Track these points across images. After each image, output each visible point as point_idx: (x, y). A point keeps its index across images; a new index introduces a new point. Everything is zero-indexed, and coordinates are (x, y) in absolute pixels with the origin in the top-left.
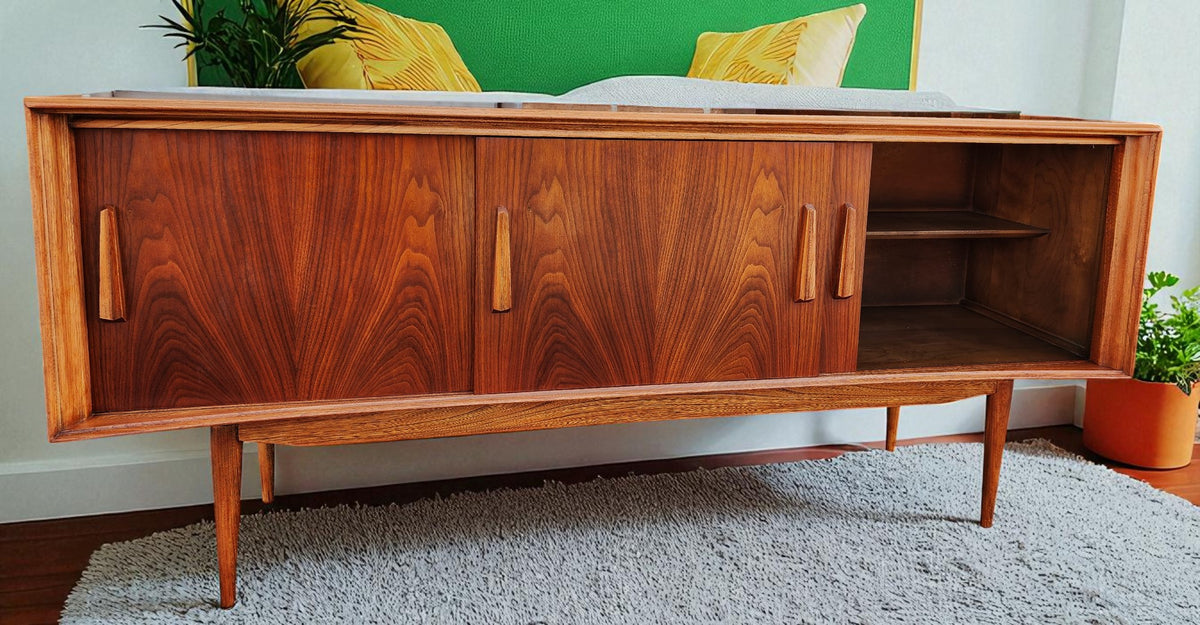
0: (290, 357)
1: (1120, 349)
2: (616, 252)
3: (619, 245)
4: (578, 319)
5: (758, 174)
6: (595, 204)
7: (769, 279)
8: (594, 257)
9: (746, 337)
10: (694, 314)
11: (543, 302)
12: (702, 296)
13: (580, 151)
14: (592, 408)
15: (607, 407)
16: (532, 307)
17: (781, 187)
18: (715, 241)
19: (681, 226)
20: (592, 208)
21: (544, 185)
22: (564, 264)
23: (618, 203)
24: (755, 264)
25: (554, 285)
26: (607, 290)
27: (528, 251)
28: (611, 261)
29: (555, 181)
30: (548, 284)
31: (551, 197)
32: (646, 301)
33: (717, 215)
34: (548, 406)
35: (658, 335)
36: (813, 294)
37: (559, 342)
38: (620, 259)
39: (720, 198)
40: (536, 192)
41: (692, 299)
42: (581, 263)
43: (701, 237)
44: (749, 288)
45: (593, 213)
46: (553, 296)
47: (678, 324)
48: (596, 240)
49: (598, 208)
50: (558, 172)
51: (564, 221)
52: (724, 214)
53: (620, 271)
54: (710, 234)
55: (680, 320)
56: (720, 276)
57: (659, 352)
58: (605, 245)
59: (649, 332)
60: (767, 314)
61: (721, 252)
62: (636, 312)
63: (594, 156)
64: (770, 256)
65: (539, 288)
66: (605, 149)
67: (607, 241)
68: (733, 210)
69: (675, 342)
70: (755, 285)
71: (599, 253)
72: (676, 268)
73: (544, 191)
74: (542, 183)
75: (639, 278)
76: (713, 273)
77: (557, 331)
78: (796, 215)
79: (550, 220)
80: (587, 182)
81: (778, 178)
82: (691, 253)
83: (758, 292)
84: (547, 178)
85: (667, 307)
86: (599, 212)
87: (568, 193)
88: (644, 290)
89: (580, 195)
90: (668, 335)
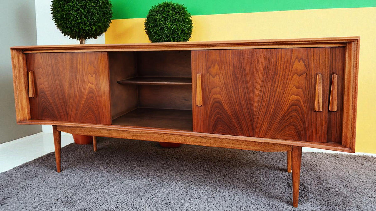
0: (66, 110)
1: (349, 139)
2: (238, 89)
3: (239, 86)
4: (226, 111)
5: (295, 61)
6: (230, 72)
7: (302, 101)
8: (230, 90)
9: (293, 123)
10: (270, 113)
11: (214, 104)
12: (273, 106)
13: (224, 54)
14: (139, 134)
15: (143, 135)
16: (210, 105)
17: (305, 66)
18: (277, 86)
19: (263, 80)
20: (229, 73)
21: (212, 65)
22: (220, 91)
23: (238, 72)
24: (295, 96)
25: (217, 99)
26: (235, 102)
27: (208, 87)
28: (237, 92)
29: (216, 64)
30: (215, 98)
31: (215, 69)
32: (251, 107)
33: (278, 76)
34: (127, 132)
35: (256, 120)
36: (321, 109)
37: (219, 118)
38: (240, 91)
39: (279, 70)
40: (210, 68)
41: (269, 107)
42: (226, 91)
43: (271, 85)
44: (293, 105)
45: (229, 75)
46: (217, 102)
47: (263, 116)
48: (231, 84)
49: (231, 73)
50: (217, 61)
51: (219, 77)
52: (281, 76)
53: (240, 95)
54: (275, 83)
55: (264, 115)
56: (280, 99)
57: (256, 125)
58: (234, 86)
59: (252, 118)
60: (301, 115)
61: (280, 90)
62: (247, 110)
63: (229, 55)
64: (302, 93)
65: (212, 99)
66: (233, 53)
67: (235, 85)
68: (285, 74)
69: (262, 122)
70: (296, 104)
71: (232, 88)
72: (262, 95)
73: (212, 67)
74: (212, 64)
75: (247, 98)
76: (277, 98)
77: (219, 114)
78: (313, 77)
79: (215, 77)
80: (227, 64)
81: (304, 62)
82: (267, 90)
83: (297, 106)
84: (213, 63)
85: (259, 110)
86: (231, 74)
87: (221, 68)
88: (250, 103)
89: (225, 69)
90: (260, 120)
